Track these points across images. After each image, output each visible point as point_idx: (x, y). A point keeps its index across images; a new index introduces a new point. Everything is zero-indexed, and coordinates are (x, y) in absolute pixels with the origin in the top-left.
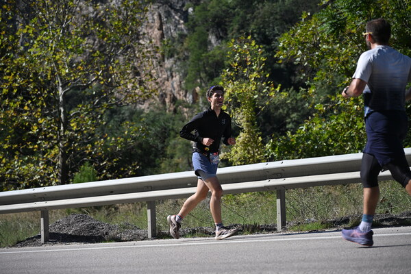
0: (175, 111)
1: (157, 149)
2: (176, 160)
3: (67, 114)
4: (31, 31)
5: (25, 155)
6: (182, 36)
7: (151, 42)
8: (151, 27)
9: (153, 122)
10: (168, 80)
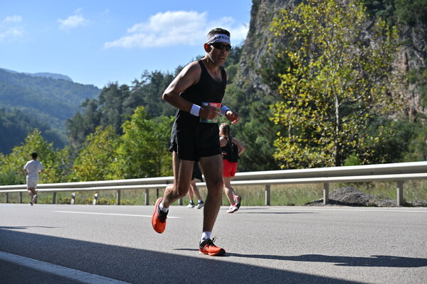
0: (415, 121)
1: (402, 146)
2: (415, 154)
3: (340, 121)
4: (318, 65)
5: (312, 147)
6: (422, 69)
7: (400, 72)
8: (400, 63)
9: (400, 127)
10: (411, 99)
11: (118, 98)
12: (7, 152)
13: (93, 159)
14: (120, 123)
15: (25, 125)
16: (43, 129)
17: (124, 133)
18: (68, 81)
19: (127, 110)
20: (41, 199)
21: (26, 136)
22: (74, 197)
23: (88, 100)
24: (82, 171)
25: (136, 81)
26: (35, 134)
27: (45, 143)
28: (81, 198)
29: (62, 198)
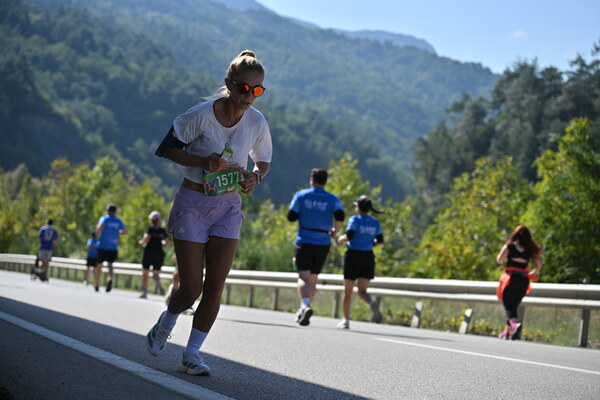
11: (535, 97)
13: (466, 232)
14: (534, 153)
15: (326, 145)
16: (363, 155)
17: (541, 179)
18: (426, 52)
19: (553, 125)
22: (418, 313)
23: (466, 98)
24: (440, 255)
25: (580, 61)
26: (344, 165)
27: (363, 186)
28: (435, 316)
29: (393, 312)
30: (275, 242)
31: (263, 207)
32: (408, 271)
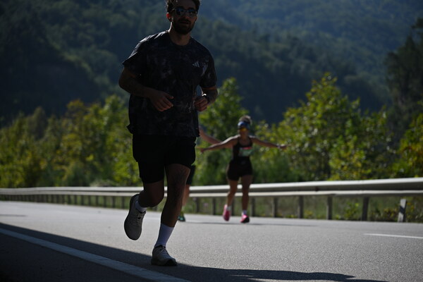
12: (274, 118)
15: (308, 67)
16: (342, 73)
20: (338, 211)
21: (309, 89)
22: (402, 210)
24: (418, 155)
26: (325, 84)
27: (343, 100)
28: (418, 210)
29: (380, 209)
30: (271, 156)
31: (258, 127)
32: (391, 172)
